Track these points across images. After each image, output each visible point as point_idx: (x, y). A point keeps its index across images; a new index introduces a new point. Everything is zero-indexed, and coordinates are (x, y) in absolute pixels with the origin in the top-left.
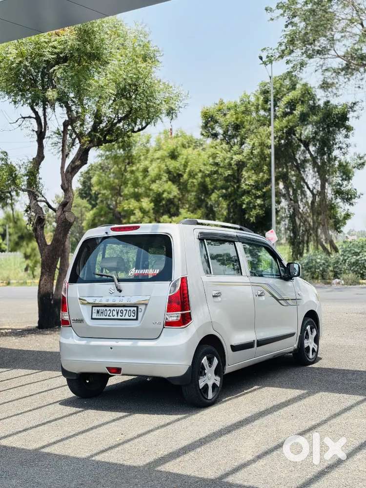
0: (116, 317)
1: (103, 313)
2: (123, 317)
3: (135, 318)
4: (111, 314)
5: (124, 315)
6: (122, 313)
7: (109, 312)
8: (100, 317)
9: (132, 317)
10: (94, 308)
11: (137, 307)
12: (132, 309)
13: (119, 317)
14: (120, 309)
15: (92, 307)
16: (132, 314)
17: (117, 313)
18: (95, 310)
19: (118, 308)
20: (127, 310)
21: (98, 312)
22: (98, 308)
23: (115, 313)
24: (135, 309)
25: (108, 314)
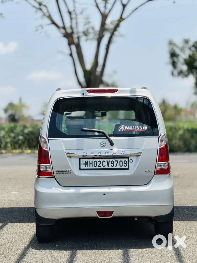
0: (106, 167)
1: (92, 164)
2: (114, 167)
3: (127, 167)
4: (101, 165)
5: (115, 165)
6: (113, 164)
7: (98, 164)
8: (89, 168)
9: (123, 167)
10: (81, 160)
11: (128, 158)
12: (123, 160)
13: (110, 167)
14: (111, 160)
15: (80, 159)
16: (124, 164)
17: (108, 164)
18: (83, 161)
19: (108, 160)
20: (118, 161)
21: (87, 163)
22: (87, 160)
23: (105, 164)
24: (127, 160)
25: (98, 165)
